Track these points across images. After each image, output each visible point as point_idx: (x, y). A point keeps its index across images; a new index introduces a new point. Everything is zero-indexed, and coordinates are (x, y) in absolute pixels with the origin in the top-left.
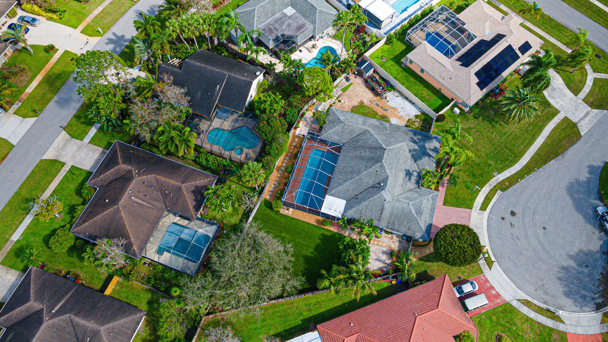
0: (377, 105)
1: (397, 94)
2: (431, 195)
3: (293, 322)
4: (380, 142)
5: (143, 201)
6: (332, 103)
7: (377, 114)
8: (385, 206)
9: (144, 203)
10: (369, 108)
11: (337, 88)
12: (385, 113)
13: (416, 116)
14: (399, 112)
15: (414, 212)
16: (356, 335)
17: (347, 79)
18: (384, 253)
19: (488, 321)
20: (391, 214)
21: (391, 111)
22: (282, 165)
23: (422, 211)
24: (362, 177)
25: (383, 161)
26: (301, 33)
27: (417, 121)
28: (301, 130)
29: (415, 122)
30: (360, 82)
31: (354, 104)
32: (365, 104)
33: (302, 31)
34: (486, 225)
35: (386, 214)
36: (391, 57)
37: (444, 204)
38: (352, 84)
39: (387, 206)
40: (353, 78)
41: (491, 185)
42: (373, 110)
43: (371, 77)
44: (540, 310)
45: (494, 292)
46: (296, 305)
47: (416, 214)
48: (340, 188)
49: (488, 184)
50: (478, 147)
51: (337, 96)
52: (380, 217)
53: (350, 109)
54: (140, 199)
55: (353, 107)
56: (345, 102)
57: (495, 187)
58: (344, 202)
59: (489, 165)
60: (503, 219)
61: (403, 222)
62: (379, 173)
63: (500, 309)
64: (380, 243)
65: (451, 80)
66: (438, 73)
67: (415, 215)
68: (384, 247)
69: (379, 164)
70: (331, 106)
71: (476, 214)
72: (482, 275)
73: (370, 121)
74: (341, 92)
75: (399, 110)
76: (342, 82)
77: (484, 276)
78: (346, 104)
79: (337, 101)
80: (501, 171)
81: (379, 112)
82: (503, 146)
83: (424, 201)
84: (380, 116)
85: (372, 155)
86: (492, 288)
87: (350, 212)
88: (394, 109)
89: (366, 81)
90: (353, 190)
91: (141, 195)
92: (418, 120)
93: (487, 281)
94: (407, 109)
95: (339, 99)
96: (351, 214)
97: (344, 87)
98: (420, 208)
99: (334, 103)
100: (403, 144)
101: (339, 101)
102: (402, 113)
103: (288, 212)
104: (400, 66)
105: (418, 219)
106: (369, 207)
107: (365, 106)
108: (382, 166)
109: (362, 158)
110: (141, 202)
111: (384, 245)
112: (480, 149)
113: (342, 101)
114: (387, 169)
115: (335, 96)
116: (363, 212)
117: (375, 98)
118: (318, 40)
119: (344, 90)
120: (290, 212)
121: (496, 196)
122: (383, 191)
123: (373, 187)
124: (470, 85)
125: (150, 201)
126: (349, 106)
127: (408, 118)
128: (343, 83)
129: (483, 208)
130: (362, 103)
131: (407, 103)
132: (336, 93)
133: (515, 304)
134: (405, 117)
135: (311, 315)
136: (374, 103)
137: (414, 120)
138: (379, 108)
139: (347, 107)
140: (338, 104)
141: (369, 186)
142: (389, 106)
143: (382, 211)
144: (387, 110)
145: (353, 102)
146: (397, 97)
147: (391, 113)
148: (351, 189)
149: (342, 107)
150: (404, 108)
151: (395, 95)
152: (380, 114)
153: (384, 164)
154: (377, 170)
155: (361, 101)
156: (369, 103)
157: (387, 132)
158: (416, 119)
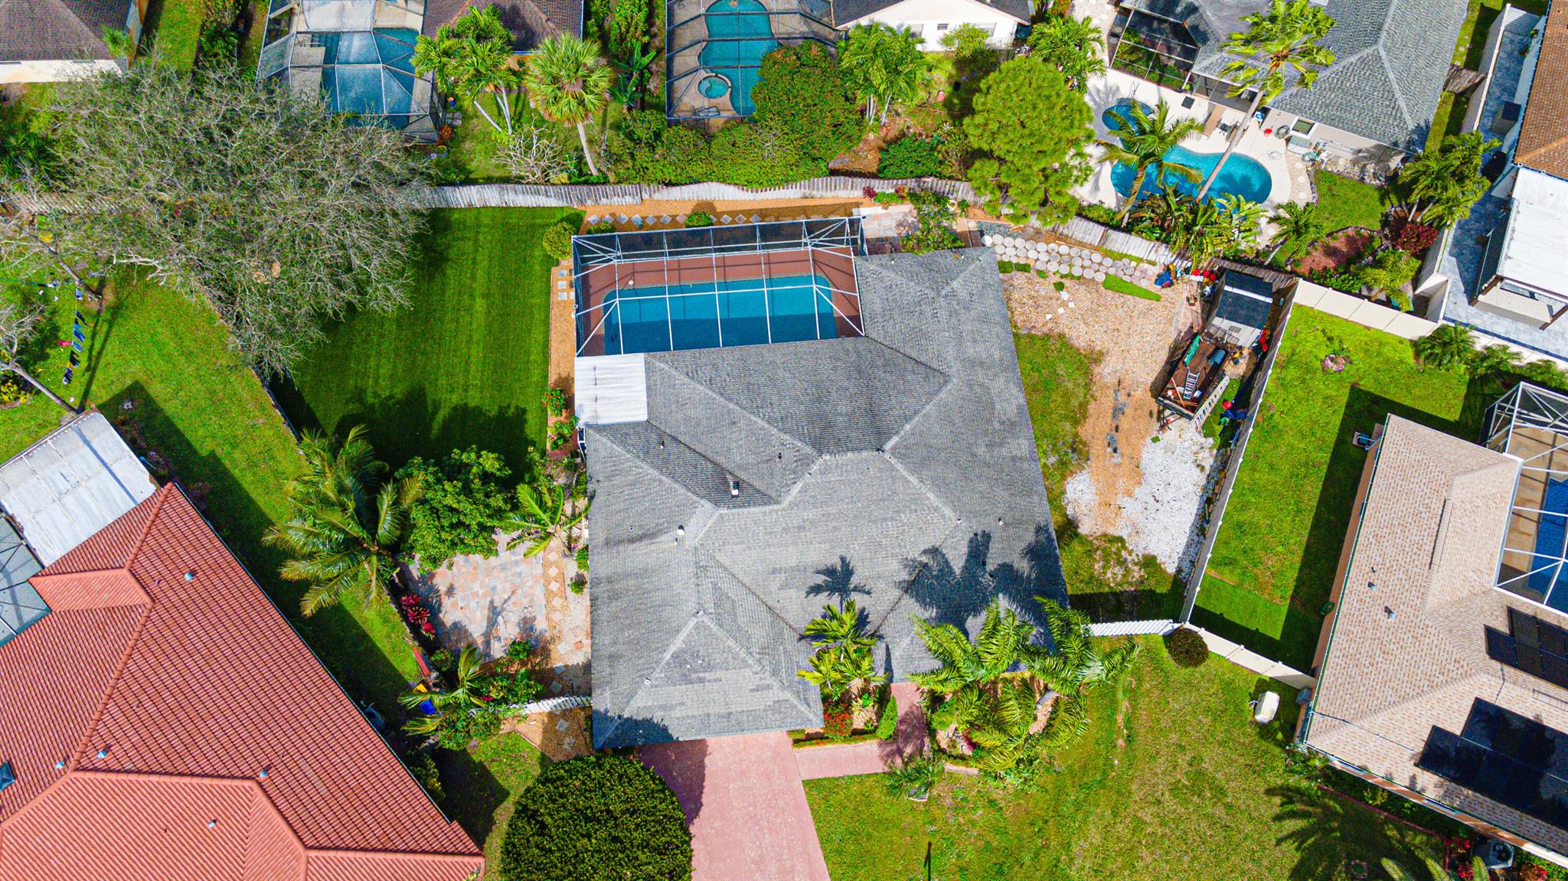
0: (1118, 411)
1: (1209, 462)
3: (200, 433)
4: (908, 427)
6: (1039, 266)
7: (1076, 423)
8: (663, 538)
10: (1087, 386)
11: (1108, 262)
12: (1097, 448)
13: (1149, 562)
14: (1129, 494)
15: (677, 644)
16: (147, 599)
17: (1166, 279)
18: (527, 625)
20: (645, 572)
21: (1119, 466)
22: (723, 213)
23: (701, 680)
24: (742, 423)
25: (828, 458)
27: (1128, 571)
28: (877, 217)
29: (1122, 563)
30: (1182, 319)
31: (1070, 333)
32: (1097, 370)
35: (640, 555)
36: (1367, 385)
37: (811, 785)
38: (1158, 299)
39: (666, 543)
40: (1186, 294)
42: (1087, 403)
43: (1224, 350)
46: (261, 421)
47: (675, 656)
48: (681, 378)
50: (1145, 853)
51: (1077, 271)
52: (620, 542)
53: (1045, 329)
55: (1061, 336)
56: (1064, 304)
58: (643, 416)
61: (629, 626)
62: (778, 465)
64: (557, 602)
65: (1383, 615)
66: (1383, 556)
67: (667, 656)
68: (548, 619)
69: (808, 450)
70: (1024, 268)
73: (1000, 383)
74: (1101, 277)
75: (1142, 492)
76: (1146, 266)
78: (1061, 311)
79: (1057, 279)
81: (1089, 426)
83: (748, 672)
84: (1076, 435)
85: (841, 421)
87: (604, 440)
88: (1137, 473)
89: (1193, 335)
90: (687, 419)
92: (1137, 573)
94: (1160, 516)
95: (1067, 282)
96: (599, 451)
97: (1126, 278)
98: (710, 668)
99: (1042, 273)
100: (948, 512)
101: (1060, 286)
102: (1131, 507)
103: (563, 290)
104: (1345, 430)
105: (658, 674)
106: (637, 491)
107: (1088, 374)
108: (804, 462)
109: (821, 399)
111: (556, 617)
112: (1139, 865)
113: (1064, 295)
114: (799, 485)
115: (1071, 266)
116: (617, 480)
117: (1142, 392)
118: (1268, 131)
119: (1114, 285)
120: (563, 293)
122: (708, 506)
123: (721, 472)
124: (1405, 699)
126: (1055, 321)
127: (1124, 534)
128: (1144, 272)
130: (1095, 357)
131: (1191, 508)
132: (1087, 263)
134: (1121, 522)
135: (236, 473)
136: (1122, 398)
137: (1129, 558)
138: (1109, 420)
139: (1049, 316)
140: (1045, 288)
141: (721, 460)
142: (1139, 451)
143: (640, 538)
144: (1115, 450)
145: (1083, 328)
146: (1198, 466)
147: (1111, 469)
148: (691, 413)
149: (1041, 302)
150: (1158, 505)
151: (1200, 456)
152: (1086, 431)
153: (815, 468)
154: (786, 455)
155: (1101, 354)
156: (1111, 381)
157: (981, 450)
158: (1136, 564)
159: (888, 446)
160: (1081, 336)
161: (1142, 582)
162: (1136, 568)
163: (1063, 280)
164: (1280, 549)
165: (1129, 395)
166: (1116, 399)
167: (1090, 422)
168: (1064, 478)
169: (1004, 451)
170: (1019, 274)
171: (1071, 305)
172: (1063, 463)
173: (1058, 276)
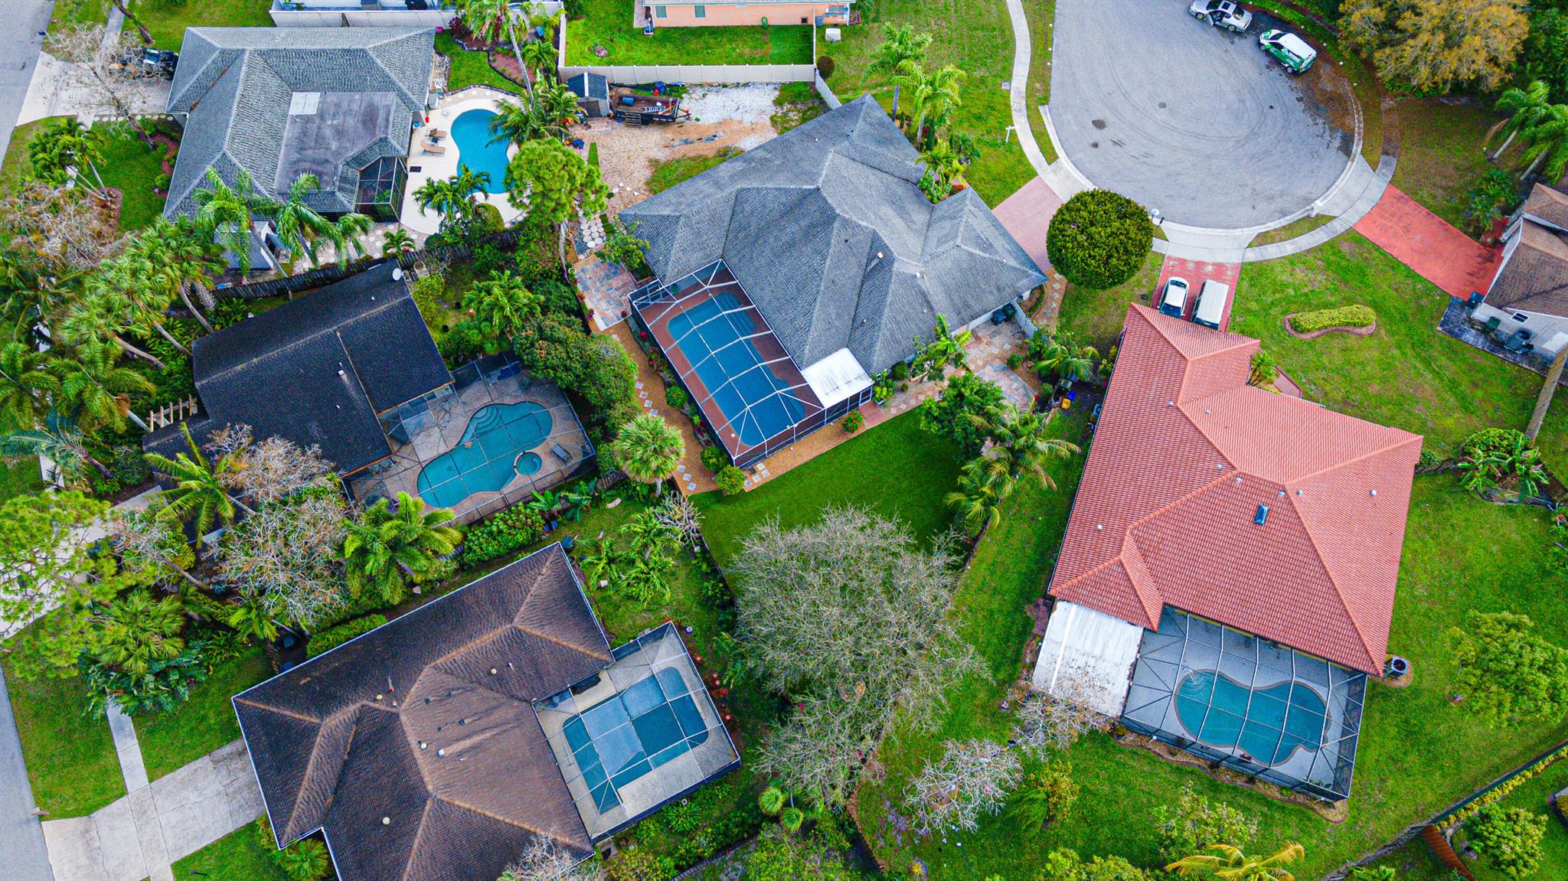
0: (686, 142)
1: (700, 93)
2: (968, 202)
4: (790, 187)
5: (468, 736)
7: (706, 159)
8: (924, 287)
9: (476, 739)
10: (678, 161)
12: (718, 144)
13: (778, 103)
14: (740, 122)
15: (978, 252)
16: (1128, 532)
17: (576, 144)
19: (1251, 319)
20: (948, 293)
21: (724, 132)
23: (987, 239)
24: (831, 276)
25: (838, 212)
26: (387, 127)
27: (789, 111)
29: (785, 114)
30: (604, 129)
31: (643, 178)
32: (663, 160)
33: (380, 121)
35: (938, 298)
37: (990, 205)
38: (593, 146)
39: (927, 285)
40: (585, 131)
41: (1020, 110)
42: (690, 158)
43: (618, 102)
47: (984, 252)
48: (813, 333)
49: (1013, 113)
53: (646, 193)
54: (458, 740)
55: (647, 183)
56: (623, 189)
57: (1028, 107)
58: (845, 353)
59: (982, 81)
60: (1096, 145)
61: (979, 287)
62: (851, 240)
63: (1245, 284)
67: (987, 255)
68: (984, 366)
69: (836, 224)
71: (1051, 176)
72: (1166, 260)
75: (737, 116)
77: (1170, 258)
78: (628, 189)
79: (606, 198)
80: (1007, 74)
81: (705, 153)
82: (965, 31)
83: (970, 220)
84: (715, 157)
85: (804, 223)
86: (1201, 264)
88: (721, 123)
89: (617, 117)
90: (838, 316)
91: (453, 731)
92: (787, 107)
93: (1183, 262)
94: (746, 105)
95: (605, 192)
96: (883, 358)
98: (979, 237)
99: (604, 208)
100: (831, 156)
101: (611, 195)
102: (748, 119)
103: (761, 476)
105: (996, 257)
106: (900, 317)
107: (668, 164)
108: (846, 223)
109: (791, 245)
110: (468, 743)
113: (615, 191)
114: (860, 222)
116: (898, 336)
117: (670, 133)
118: (427, 120)
120: (763, 473)
121: (1047, 120)
122: (896, 265)
123: (866, 277)
125: (483, 723)
126: (638, 190)
127: (767, 118)
129: (1051, 157)
130: (654, 163)
131: (735, 94)
133: (1251, 256)
134: (761, 120)
136: (677, 143)
137: (780, 112)
138: (695, 145)
139: (637, 193)
140: (616, 201)
141: (859, 280)
142: (709, 125)
143: (928, 302)
144: (715, 136)
145: (636, 174)
146: (705, 97)
147: (728, 135)
148: (834, 316)
149: (628, 201)
150: (740, 107)
151: (697, 98)
152: (709, 153)
153: (847, 216)
154: (844, 238)
155: (650, 161)
156: (667, 151)
157: (777, 162)
158: (782, 108)
159: (813, 188)
160: (642, 174)
162: (784, 107)
165: (673, 140)
166: (679, 145)
167: (701, 153)
168: (746, 153)
170: (611, 219)
171: (621, 185)
172: (737, 156)
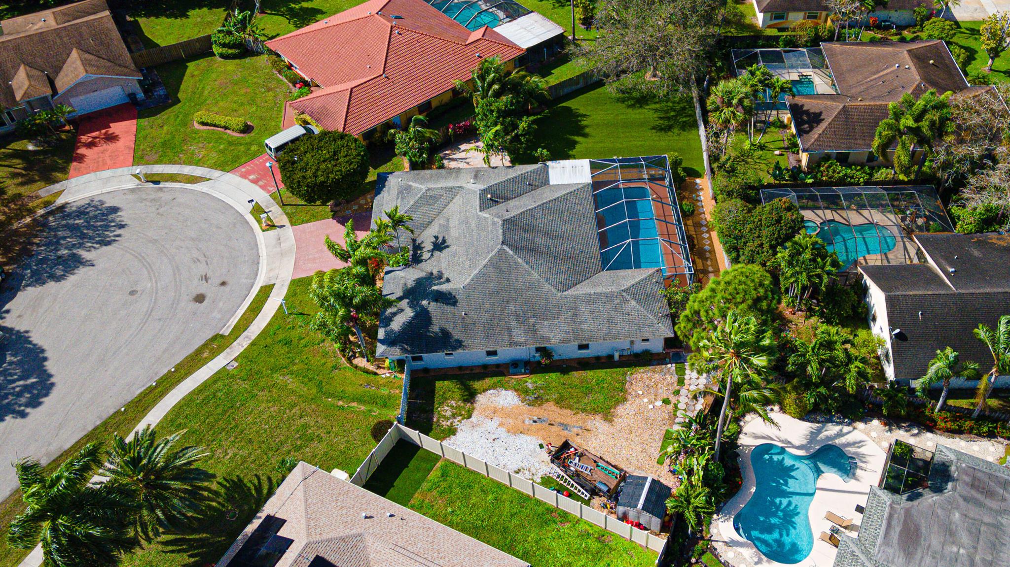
0: (565, 427)
4: (521, 260)
6: (684, 392)
7: (557, 402)
10: (584, 410)
12: (537, 412)
13: (452, 432)
14: (501, 425)
21: (523, 422)
24: (535, 203)
27: (448, 419)
29: (454, 416)
31: (627, 405)
32: (598, 417)
34: (260, 265)
38: (660, 462)
42: (572, 410)
44: (172, 178)
45: (251, 177)
48: (571, 190)
53: (630, 391)
55: (625, 400)
56: (650, 402)
58: (554, 182)
60: (223, 283)
62: (503, 211)
69: (507, 218)
70: (681, 382)
71: (283, 272)
75: (502, 432)
77: (269, 192)
78: (646, 400)
79: (673, 400)
81: (554, 408)
84: (547, 401)
86: (254, 182)
88: (517, 432)
92: (445, 424)
94: (483, 440)
95: (670, 407)
99: (677, 393)
100: (468, 280)
101: (666, 402)
102: (492, 425)
107: (595, 411)
108: (499, 216)
113: (659, 403)
127: (474, 419)
129: (266, 291)
130: (608, 417)
133: (216, 173)
134: (481, 418)
136: (575, 430)
137: (456, 420)
138: (558, 420)
139: (641, 393)
140: (664, 393)
141: (515, 199)
142: (533, 435)
144: (535, 422)
145: (632, 413)
146: (519, 470)
147: (521, 417)
149: (652, 390)
150: (491, 440)
151: (527, 472)
152: (550, 407)
154: (508, 213)
155: (611, 421)
156: (590, 425)
157: (512, 307)
158: (451, 423)
159: (505, 247)
160: (625, 412)
161: (438, 425)
162: (448, 423)
163: (672, 405)
164: (450, 510)
165: (578, 435)
166: (574, 427)
167: (559, 410)
168: (516, 390)
169: (514, 323)
170: (676, 379)
171: (651, 406)
172: (526, 391)
173: (676, 402)
